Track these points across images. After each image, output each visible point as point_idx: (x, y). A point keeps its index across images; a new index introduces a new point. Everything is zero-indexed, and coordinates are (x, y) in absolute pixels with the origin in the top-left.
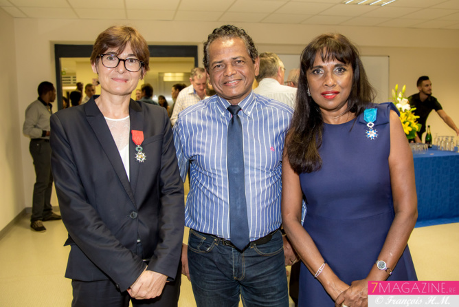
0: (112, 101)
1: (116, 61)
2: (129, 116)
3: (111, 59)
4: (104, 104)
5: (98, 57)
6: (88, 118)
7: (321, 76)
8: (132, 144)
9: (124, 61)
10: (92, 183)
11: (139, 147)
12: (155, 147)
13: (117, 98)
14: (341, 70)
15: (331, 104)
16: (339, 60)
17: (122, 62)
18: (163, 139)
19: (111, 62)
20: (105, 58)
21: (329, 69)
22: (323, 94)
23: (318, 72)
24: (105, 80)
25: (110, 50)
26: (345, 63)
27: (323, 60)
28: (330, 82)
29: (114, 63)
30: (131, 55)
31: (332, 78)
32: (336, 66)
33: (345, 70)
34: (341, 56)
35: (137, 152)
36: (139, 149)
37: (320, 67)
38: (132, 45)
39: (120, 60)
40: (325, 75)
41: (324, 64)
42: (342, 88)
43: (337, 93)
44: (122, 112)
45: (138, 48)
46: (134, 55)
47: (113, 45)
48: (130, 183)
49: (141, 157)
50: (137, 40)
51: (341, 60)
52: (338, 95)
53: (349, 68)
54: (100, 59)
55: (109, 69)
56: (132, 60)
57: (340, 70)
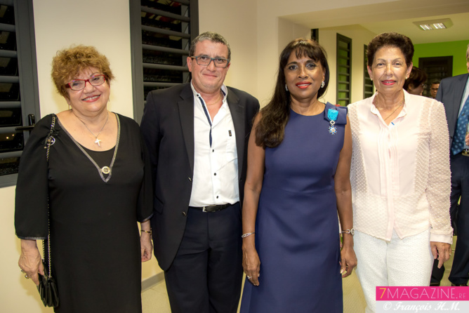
7: (296, 70)
14: (313, 66)
15: (305, 93)
16: (309, 57)
21: (302, 65)
22: (297, 85)
23: (293, 68)
26: (315, 60)
27: (297, 57)
28: (303, 74)
31: (305, 71)
32: (308, 62)
33: (315, 66)
34: (312, 54)
40: (299, 70)
41: (298, 61)
42: (314, 80)
43: (310, 84)
51: (312, 58)
52: (310, 87)
53: (319, 64)
57: (311, 66)
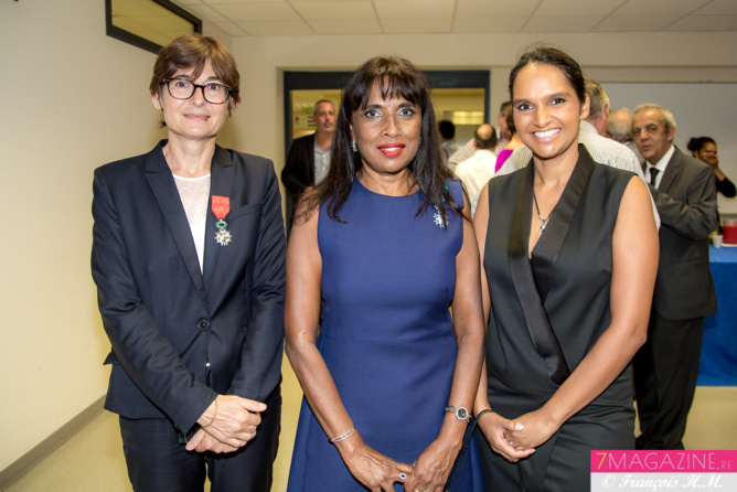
0: (184, 151)
1: (189, 89)
2: (209, 175)
3: (182, 85)
4: (173, 156)
5: (162, 84)
6: (147, 175)
7: (378, 120)
8: (211, 217)
9: (203, 87)
10: (146, 274)
11: (221, 221)
12: (247, 222)
13: (193, 146)
14: (408, 112)
17: (199, 90)
18: (261, 210)
19: (182, 90)
20: (173, 84)
21: (390, 110)
22: (381, 148)
23: (373, 115)
24: (175, 119)
25: (180, 72)
27: (383, 97)
28: (393, 130)
29: (187, 91)
30: (212, 78)
31: (395, 124)
32: (401, 106)
33: (412, 112)
34: (410, 91)
35: (218, 230)
36: (222, 225)
37: (377, 106)
38: (214, 63)
39: (196, 87)
40: (385, 120)
42: (410, 139)
44: (201, 167)
45: (222, 68)
46: (217, 78)
47: (186, 65)
48: (202, 277)
49: (223, 237)
50: (220, 55)
54: (166, 86)
55: (180, 101)
56: (213, 87)
57: (405, 113)
